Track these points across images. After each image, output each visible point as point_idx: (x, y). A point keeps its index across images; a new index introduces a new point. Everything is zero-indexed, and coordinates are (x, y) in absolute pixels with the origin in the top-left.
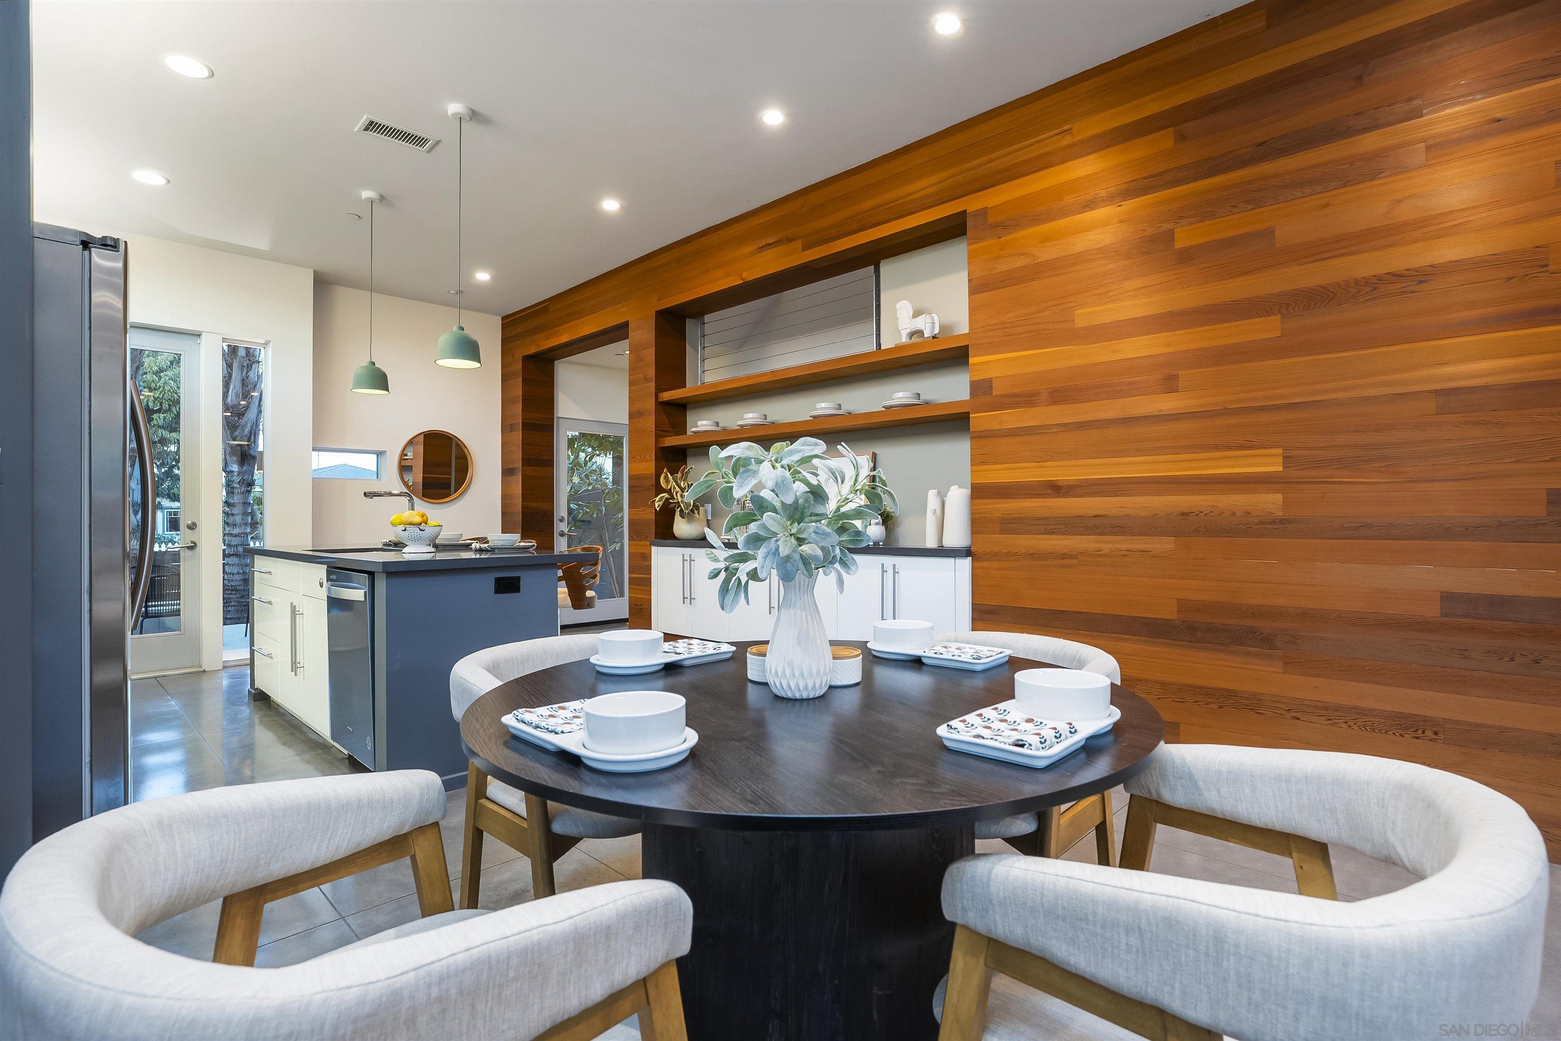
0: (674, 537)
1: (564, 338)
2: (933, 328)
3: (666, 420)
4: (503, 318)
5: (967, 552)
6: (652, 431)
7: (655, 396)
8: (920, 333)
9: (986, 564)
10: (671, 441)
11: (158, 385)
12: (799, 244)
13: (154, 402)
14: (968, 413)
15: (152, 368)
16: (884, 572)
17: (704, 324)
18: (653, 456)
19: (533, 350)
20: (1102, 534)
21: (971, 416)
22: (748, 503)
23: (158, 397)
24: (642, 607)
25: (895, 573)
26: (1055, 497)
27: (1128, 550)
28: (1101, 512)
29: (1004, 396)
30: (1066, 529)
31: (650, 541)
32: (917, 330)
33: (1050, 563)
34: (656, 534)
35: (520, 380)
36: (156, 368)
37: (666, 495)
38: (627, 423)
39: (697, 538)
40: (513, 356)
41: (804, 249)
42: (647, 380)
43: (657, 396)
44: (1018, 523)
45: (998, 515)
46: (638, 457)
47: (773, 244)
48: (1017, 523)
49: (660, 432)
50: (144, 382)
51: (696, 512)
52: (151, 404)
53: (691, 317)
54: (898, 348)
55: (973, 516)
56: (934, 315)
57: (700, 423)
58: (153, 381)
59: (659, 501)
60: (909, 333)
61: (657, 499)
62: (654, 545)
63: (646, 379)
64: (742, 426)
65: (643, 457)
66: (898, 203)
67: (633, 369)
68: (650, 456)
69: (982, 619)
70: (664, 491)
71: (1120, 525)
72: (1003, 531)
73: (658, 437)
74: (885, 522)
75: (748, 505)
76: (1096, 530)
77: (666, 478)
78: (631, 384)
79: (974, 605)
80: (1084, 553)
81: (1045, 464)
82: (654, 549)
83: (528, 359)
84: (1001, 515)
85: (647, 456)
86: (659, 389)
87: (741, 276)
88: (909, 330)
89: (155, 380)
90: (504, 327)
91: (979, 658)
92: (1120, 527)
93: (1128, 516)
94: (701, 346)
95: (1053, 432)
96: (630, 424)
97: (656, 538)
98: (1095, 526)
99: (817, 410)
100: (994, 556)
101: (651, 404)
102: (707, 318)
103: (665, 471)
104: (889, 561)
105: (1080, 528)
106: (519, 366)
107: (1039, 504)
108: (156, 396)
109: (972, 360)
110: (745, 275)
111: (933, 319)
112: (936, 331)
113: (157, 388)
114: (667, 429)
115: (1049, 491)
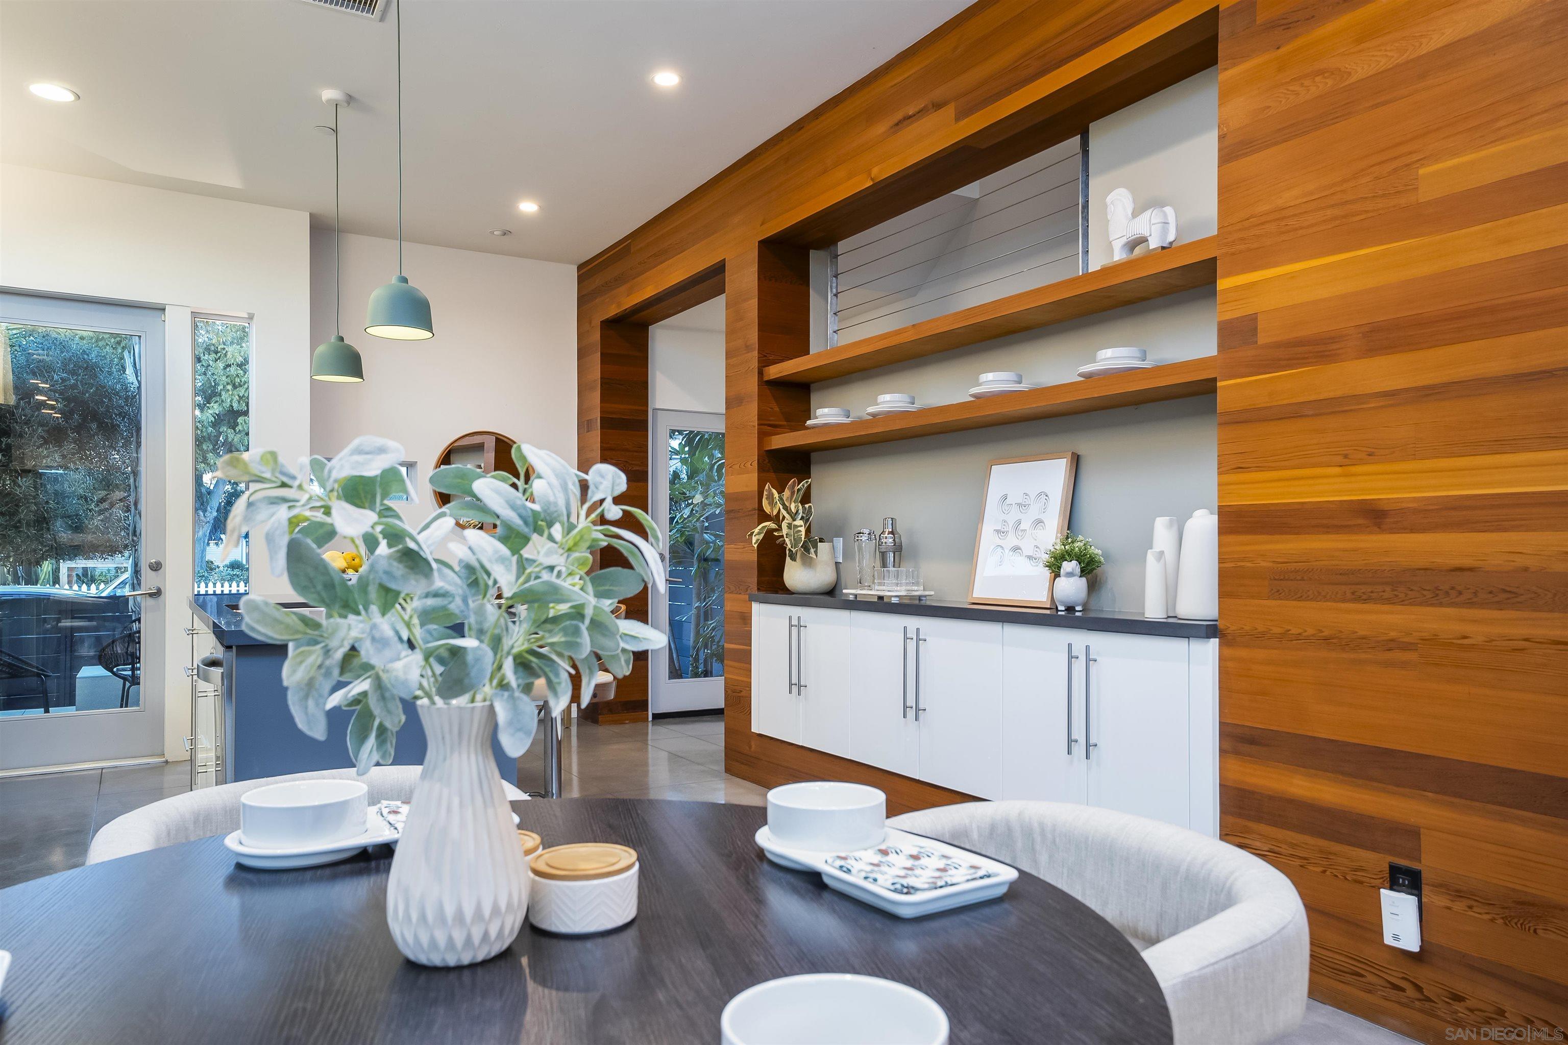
0: (786, 591)
1: (648, 292)
2: (1165, 231)
3: (777, 409)
4: (580, 267)
5: (1210, 630)
6: (754, 426)
7: (759, 373)
8: (1142, 240)
9: (1243, 653)
10: (782, 441)
11: (243, 380)
12: (949, 111)
13: (239, 402)
14: (1214, 380)
15: (235, 359)
16: (1072, 658)
17: (836, 256)
18: (755, 464)
19: (613, 311)
20: (1470, 604)
21: (1219, 384)
22: (886, 538)
23: (243, 395)
24: (742, 694)
25: (1088, 660)
26: (1371, 533)
27: (1526, 640)
28: (1467, 562)
29: (1278, 345)
30: (1395, 593)
31: (750, 595)
32: (1137, 238)
33: (1363, 656)
34: (759, 583)
35: (597, 356)
36: (241, 358)
37: (771, 525)
38: (724, 411)
39: (818, 591)
40: (590, 323)
41: (958, 119)
42: (748, 348)
43: (761, 373)
44: (1302, 579)
45: (1264, 564)
46: (737, 467)
47: (914, 115)
48: (1300, 580)
49: (767, 428)
50: (227, 377)
51: (812, 550)
52: (235, 406)
53: (817, 248)
54: (1105, 271)
55: (1222, 565)
56: (1169, 210)
57: (819, 412)
58: (237, 375)
59: (759, 534)
60: (1125, 245)
61: (756, 530)
62: (756, 601)
63: (747, 346)
64: (874, 415)
65: (742, 466)
66: (1102, 14)
67: (731, 332)
68: (751, 465)
69: (1237, 753)
70: (767, 517)
71: (1508, 589)
72: (1277, 594)
73: (762, 436)
74: (1084, 572)
75: (885, 540)
76: (1457, 597)
77: (770, 497)
78: (729, 355)
79: (1221, 724)
80: (1433, 640)
81: (1353, 469)
82: (756, 607)
83: (610, 325)
84: (1270, 564)
85: (748, 465)
86: (765, 362)
87: (870, 174)
88: (1124, 240)
89: (240, 374)
90: (581, 279)
91: (910, 890)
92: (1510, 592)
93: (1526, 569)
94: (831, 291)
95: (1370, 409)
96: (726, 414)
97: (759, 589)
98: (1453, 588)
99: (980, 385)
100: (1257, 638)
101: (752, 385)
102: (841, 244)
103: (767, 487)
104: (1080, 639)
105: (1425, 593)
106: (596, 336)
107: (1341, 545)
108: (241, 395)
109: (1222, 284)
110: (875, 171)
111: (1165, 215)
112: (1171, 237)
113: (242, 384)
114: (777, 423)
115: (1360, 521)
